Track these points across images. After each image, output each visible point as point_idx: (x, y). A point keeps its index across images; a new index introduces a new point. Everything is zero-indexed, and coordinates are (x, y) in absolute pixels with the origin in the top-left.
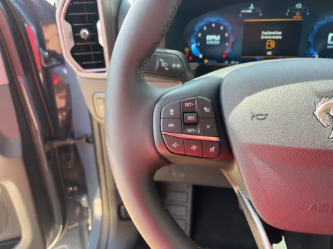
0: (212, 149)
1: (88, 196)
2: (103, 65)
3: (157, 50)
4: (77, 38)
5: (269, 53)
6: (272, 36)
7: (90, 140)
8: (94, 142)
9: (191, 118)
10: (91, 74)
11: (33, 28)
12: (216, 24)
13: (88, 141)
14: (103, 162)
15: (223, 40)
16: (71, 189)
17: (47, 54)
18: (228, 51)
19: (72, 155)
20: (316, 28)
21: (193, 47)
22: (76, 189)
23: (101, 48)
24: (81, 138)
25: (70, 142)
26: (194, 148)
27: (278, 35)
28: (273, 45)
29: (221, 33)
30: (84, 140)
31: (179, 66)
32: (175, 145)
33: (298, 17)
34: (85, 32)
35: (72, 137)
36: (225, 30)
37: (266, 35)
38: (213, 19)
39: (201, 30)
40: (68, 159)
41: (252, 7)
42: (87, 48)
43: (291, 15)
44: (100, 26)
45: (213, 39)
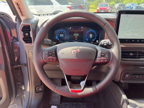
0: (55, 60)
1: (24, 86)
2: (32, 42)
3: (45, 39)
4: (25, 35)
5: (76, 39)
6: (76, 35)
7: (26, 65)
8: (27, 66)
9: (50, 54)
10: (28, 45)
11: (9, 30)
12: (62, 31)
13: (25, 65)
14: (30, 72)
15: (64, 36)
16: (18, 83)
17: (12, 38)
18: (66, 38)
19: (19, 71)
20: (87, 33)
21: (57, 37)
22: (20, 83)
23: (31, 38)
24: (23, 65)
25: (19, 66)
26: (51, 60)
27: (78, 35)
28: (77, 37)
29: (64, 34)
30: (24, 65)
31: (50, 43)
32: (47, 59)
33: (82, 30)
34: (27, 34)
35: (20, 64)
36: (65, 33)
37: (75, 35)
38: (61, 30)
39: (58, 33)
40: (18, 73)
41: (71, 28)
42: (27, 38)
43: (81, 30)
44: (31, 32)
45: (62, 35)
